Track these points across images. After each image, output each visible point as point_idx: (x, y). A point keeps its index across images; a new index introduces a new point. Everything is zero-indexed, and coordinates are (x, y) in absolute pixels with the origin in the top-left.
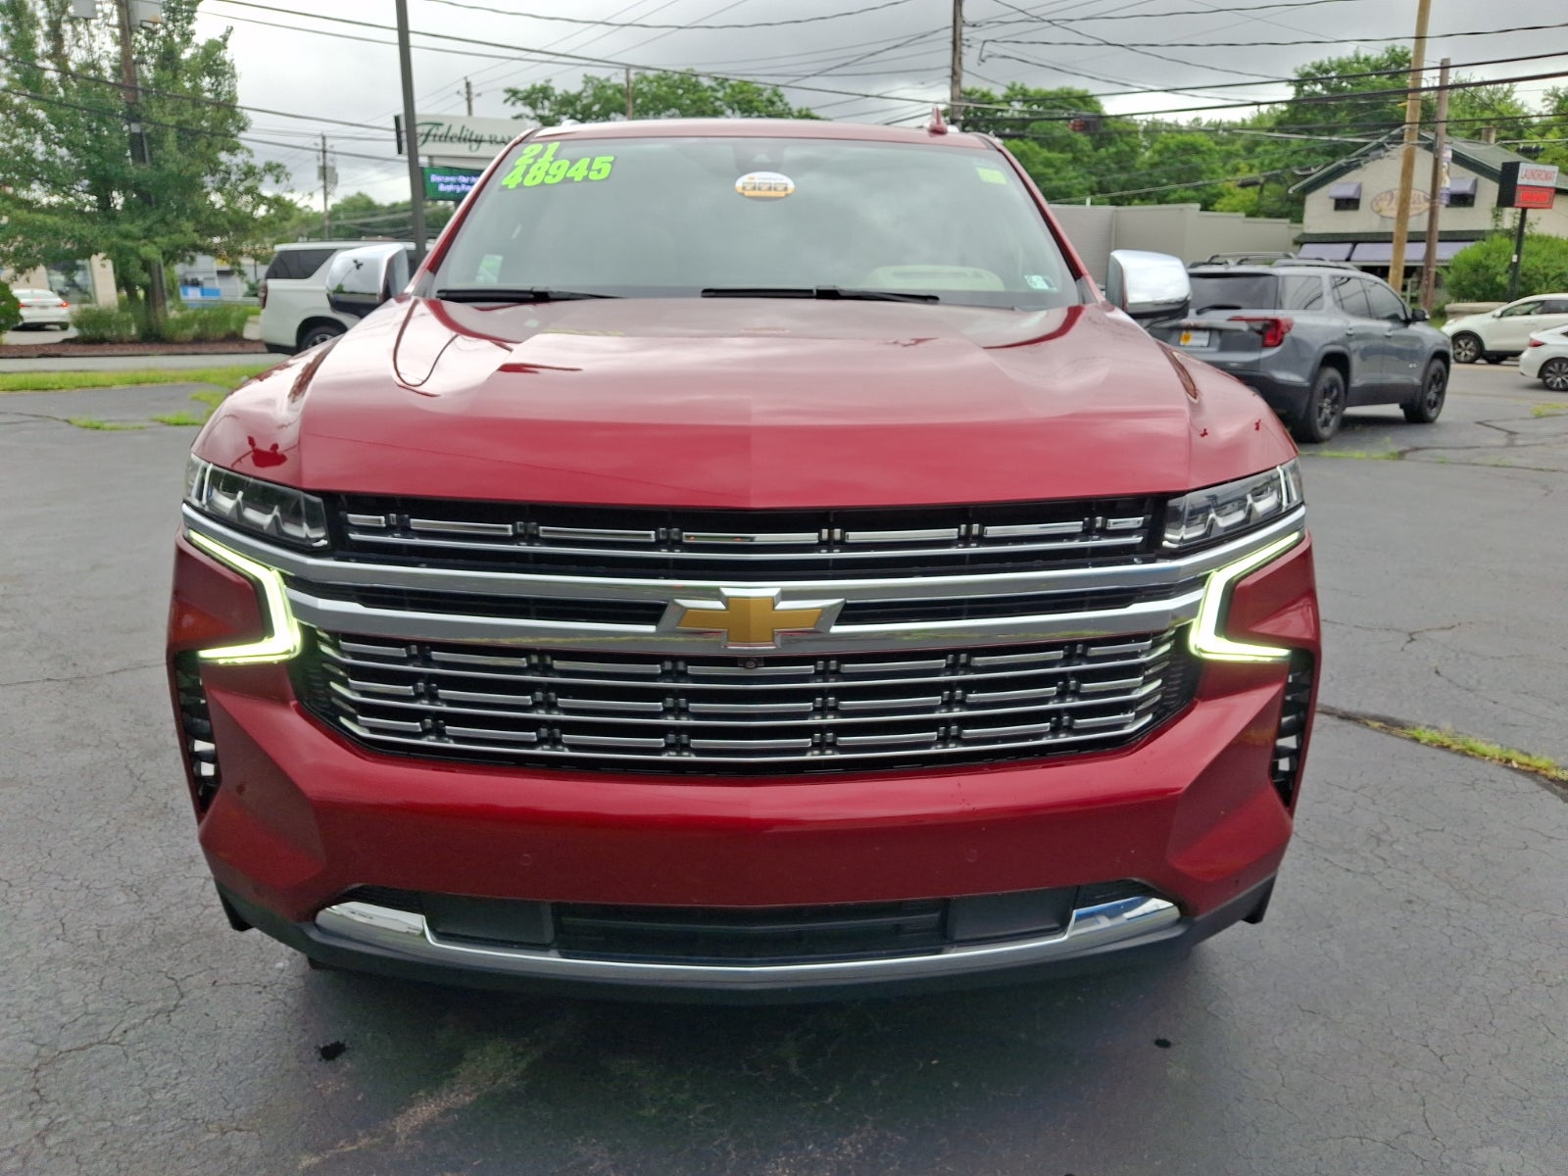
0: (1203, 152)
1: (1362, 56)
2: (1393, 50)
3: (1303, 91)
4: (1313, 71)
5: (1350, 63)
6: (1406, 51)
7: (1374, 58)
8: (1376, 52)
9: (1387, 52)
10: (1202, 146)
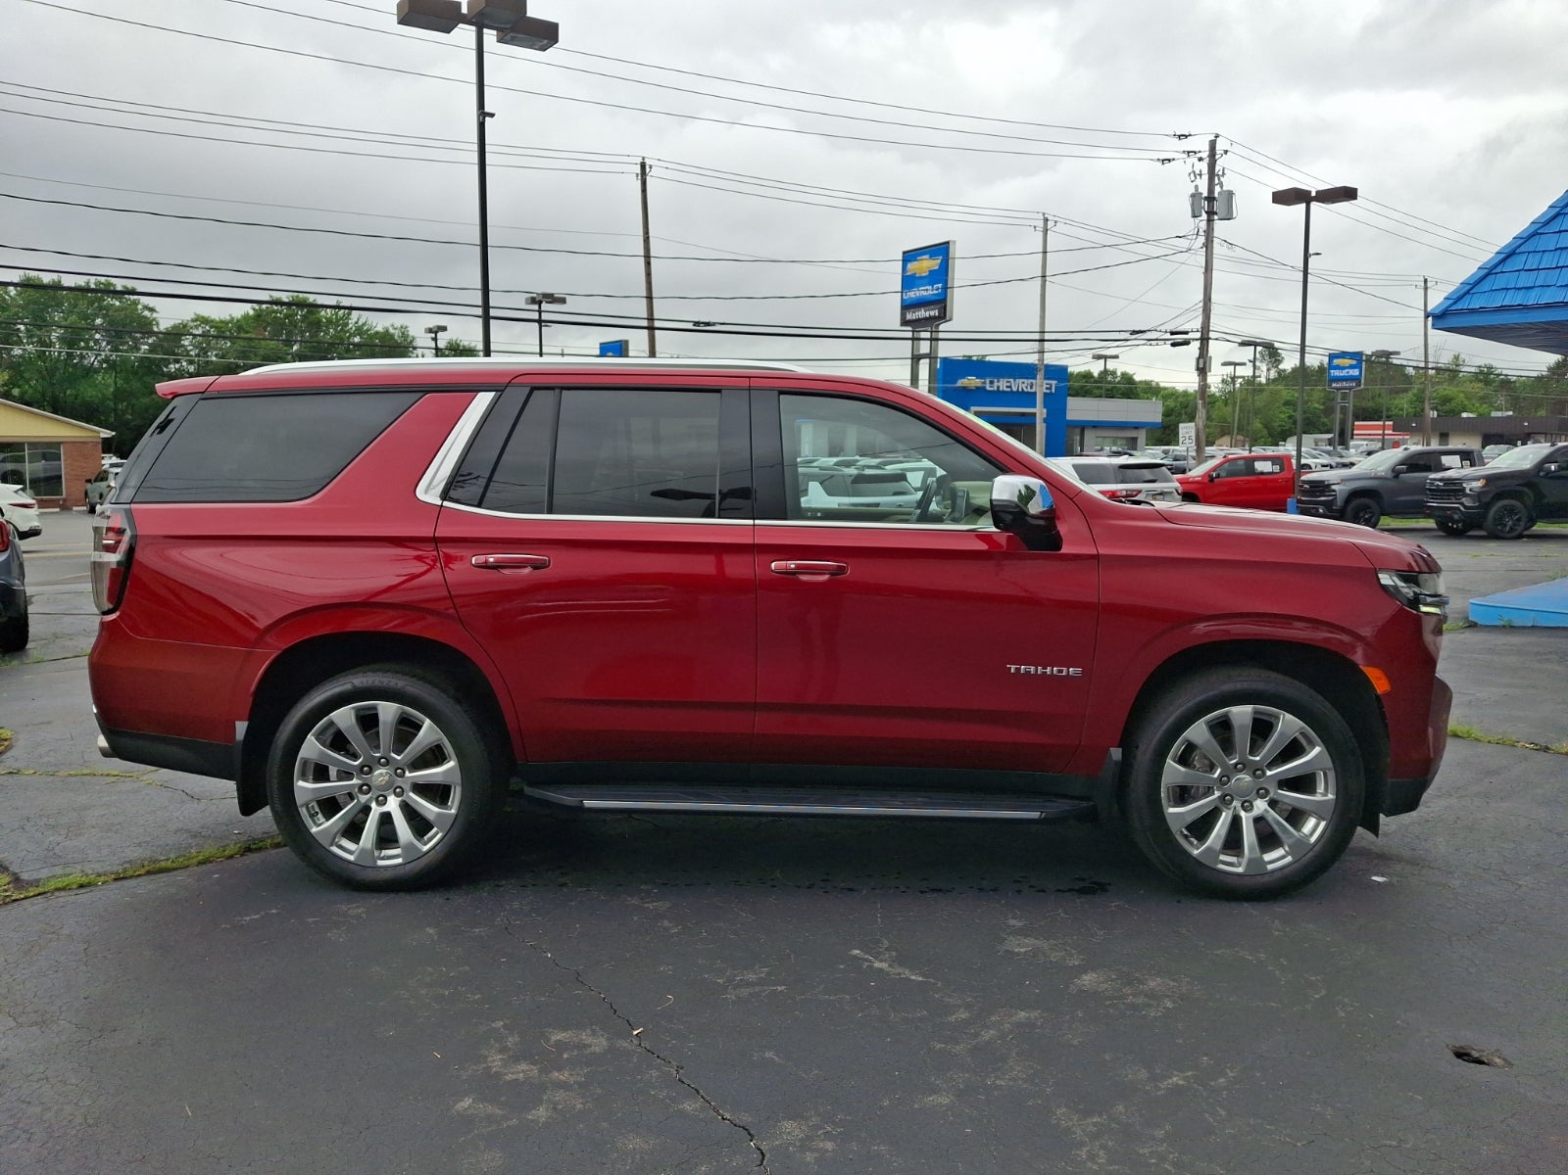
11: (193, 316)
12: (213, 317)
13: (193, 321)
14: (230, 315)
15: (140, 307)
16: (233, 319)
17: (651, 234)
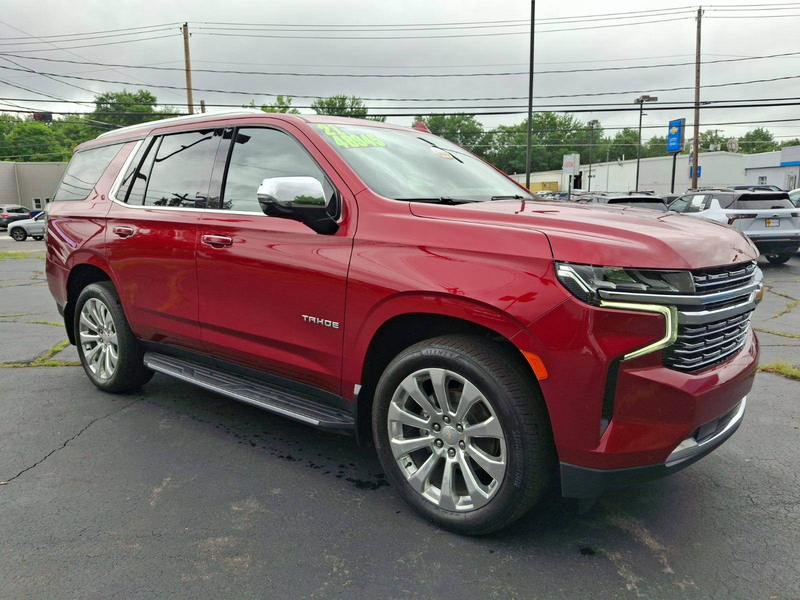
0: (46, 134)
1: (127, 93)
2: (142, 92)
3: (101, 106)
4: (104, 97)
5: (122, 95)
6: (148, 93)
7: (133, 94)
8: (134, 91)
9: (139, 92)
10: (45, 131)
11: (498, 126)
12: (507, 126)
13: (498, 128)
14: (515, 124)
15: (476, 124)
16: (515, 126)
17: (701, 53)
